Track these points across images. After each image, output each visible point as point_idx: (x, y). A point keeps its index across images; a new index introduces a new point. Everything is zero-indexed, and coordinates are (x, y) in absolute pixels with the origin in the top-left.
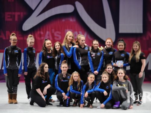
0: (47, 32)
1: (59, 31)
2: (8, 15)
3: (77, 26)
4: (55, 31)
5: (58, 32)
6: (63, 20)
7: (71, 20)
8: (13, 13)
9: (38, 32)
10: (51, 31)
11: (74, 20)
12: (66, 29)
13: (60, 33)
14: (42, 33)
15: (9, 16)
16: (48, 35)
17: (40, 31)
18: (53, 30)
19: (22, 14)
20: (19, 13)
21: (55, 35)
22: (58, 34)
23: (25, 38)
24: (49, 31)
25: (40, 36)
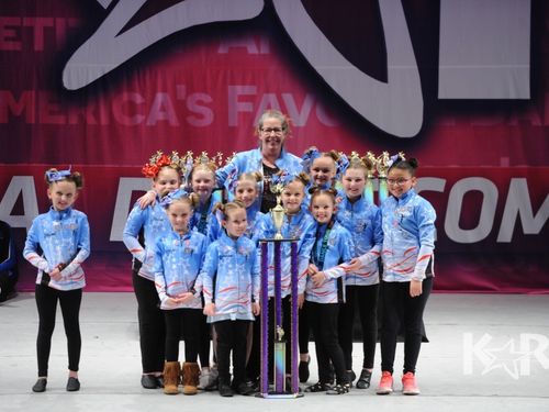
0: (160, 97)
1: (204, 90)
2: (7, 27)
3: (274, 70)
4: (190, 90)
5: (199, 96)
6: (222, 50)
7: (252, 49)
8: (26, 22)
9: (125, 96)
10: (175, 94)
11: (265, 50)
12: (233, 83)
13: (207, 98)
14: (139, 99)
15: (11, 33)
16: (163, 109)
17: (131, 90)
18: (182, 88)
19: (61, 25)
20: (48, 22)
21: (192, 106)
22: (200, 103)
23: (74, 120)
24: (164, 90)
25: (132, 109)
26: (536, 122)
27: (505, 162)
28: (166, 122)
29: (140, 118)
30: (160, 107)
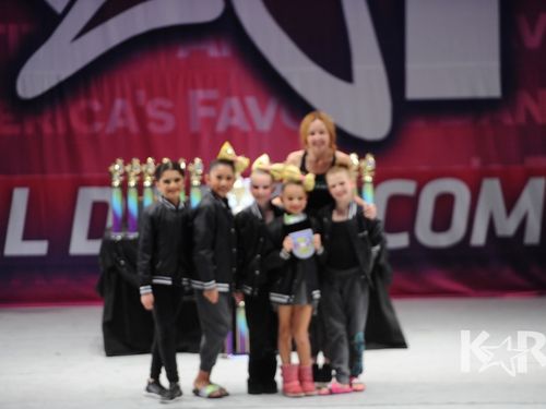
0: (119, 104)
1: (165, 95)
3: (236, 74)
4: (151, 96)
5: (159, 101)
6: (182, 54)
7: (213, 52)
9: (83, 104)
10: (134, 99)
11: (226, 52)
12: (194, 87)
13: (168, 104)
14: (96, 106)
16: (123, 115)
17: (88, 96)
18: (142, 94)
21: (151, 112)
22: (160, 108)
23: (29, 130)
24: (123, 96)
25: (90, 117)
26: (508, 121)
27: (476, 163)
28: (126, 130)
29: (98, 126)
30: (119, 115)
